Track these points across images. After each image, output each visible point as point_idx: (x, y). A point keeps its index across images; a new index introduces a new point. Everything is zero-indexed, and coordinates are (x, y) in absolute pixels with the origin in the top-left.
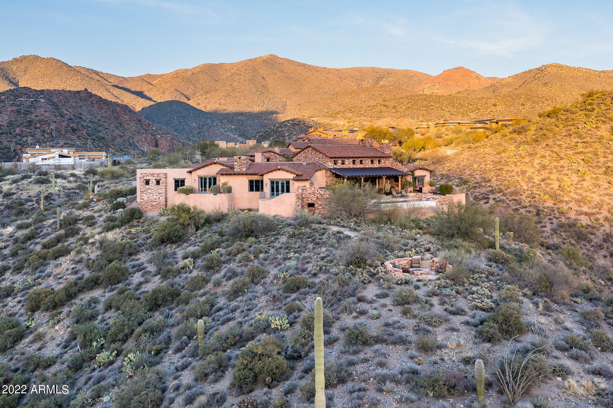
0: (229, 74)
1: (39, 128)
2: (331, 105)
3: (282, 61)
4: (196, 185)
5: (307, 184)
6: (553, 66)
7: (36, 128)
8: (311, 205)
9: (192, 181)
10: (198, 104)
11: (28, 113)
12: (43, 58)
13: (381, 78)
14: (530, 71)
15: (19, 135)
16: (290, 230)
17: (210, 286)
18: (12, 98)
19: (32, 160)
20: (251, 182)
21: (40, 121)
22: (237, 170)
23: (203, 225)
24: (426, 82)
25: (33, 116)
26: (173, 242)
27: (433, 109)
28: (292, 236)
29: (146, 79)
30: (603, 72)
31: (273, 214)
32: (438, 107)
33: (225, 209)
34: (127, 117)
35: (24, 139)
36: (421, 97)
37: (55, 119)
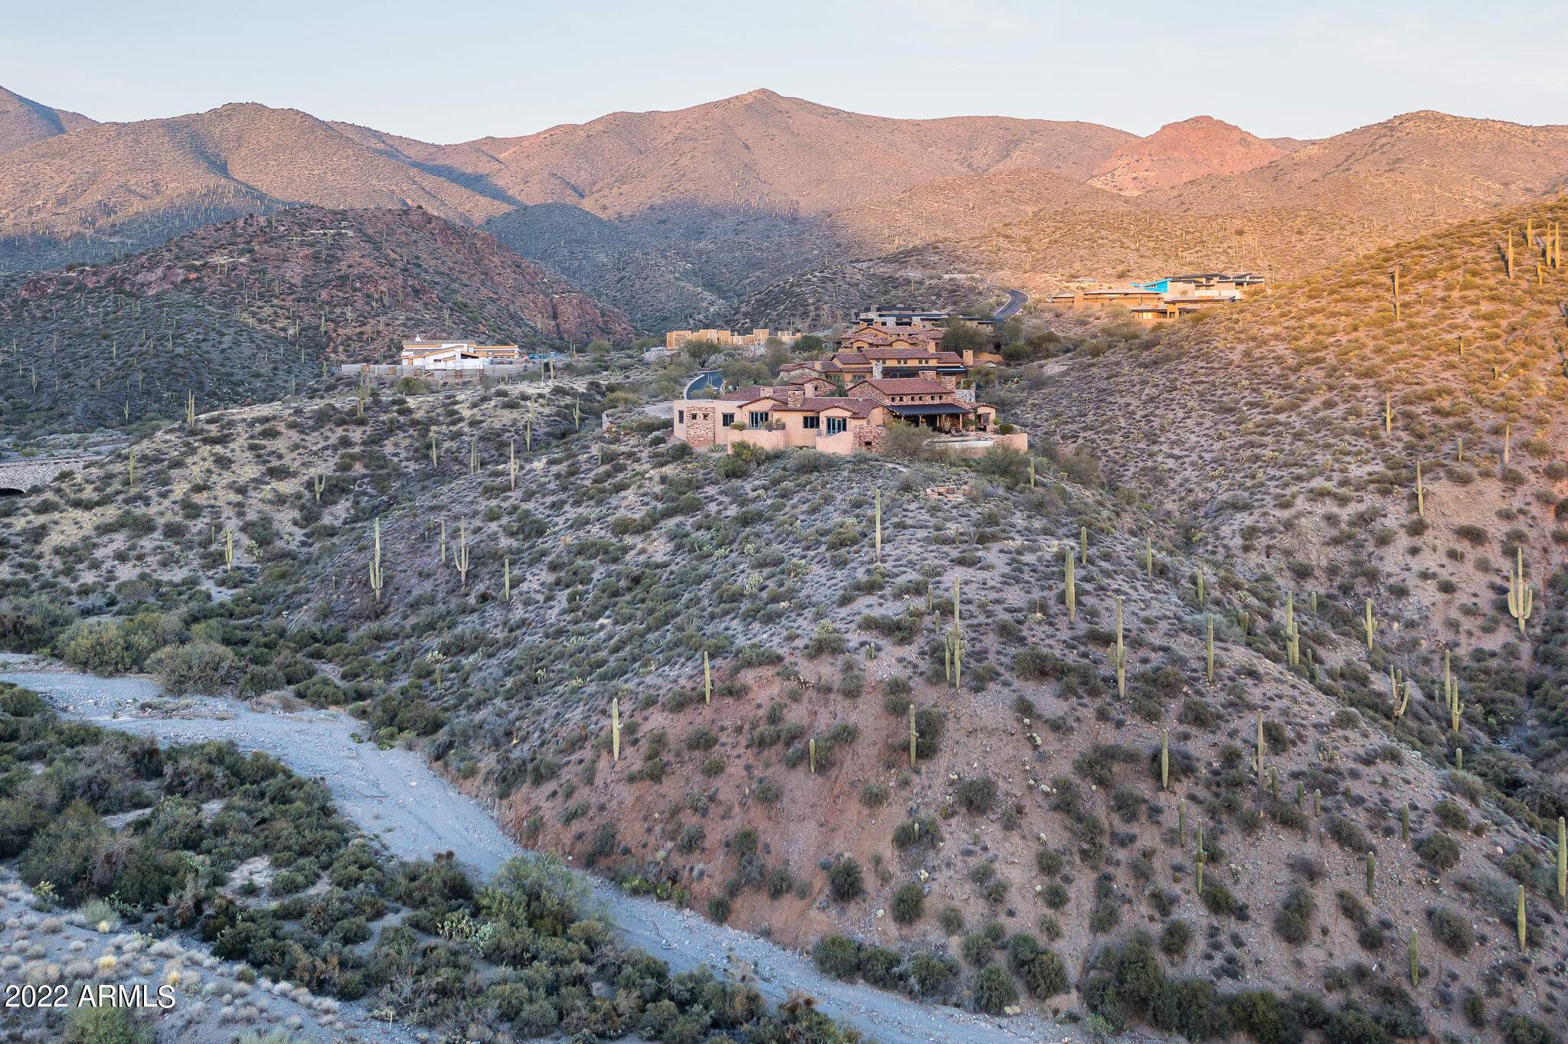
0: (670, 138)
1: (359, 290)
2: (898, 217)
3: (786, 106)
4: (747, 420)
5: (864, 422)
6: (1420, 118)
7: (355, 290)
8: (868, 444)
9: (742, 417)
10: (604, 208)
11: (332, 260)
12: (274, 111)
13: (1015, 143)
14: (1366, 129)
15: (328, 303)
16: (850, 466)
17: (787, 509)
18: (296, 228)
19: (418, 362)
20: (806, 419)
21: (360, 277)
22: (791, 406)
23: (764, 462)
24: (1120, 152)
25: (343, 265)
26: (738, 477)
27: (1103, 246)
28: (854, 471)
29: (484, 148)
30: (1547, 129)
31: (831, 451)
32: (1114, 241)
33: (781, 447)
34: (496, 260)
35: (338, 311)
36: (1083, 218)
37: (382, 272)
